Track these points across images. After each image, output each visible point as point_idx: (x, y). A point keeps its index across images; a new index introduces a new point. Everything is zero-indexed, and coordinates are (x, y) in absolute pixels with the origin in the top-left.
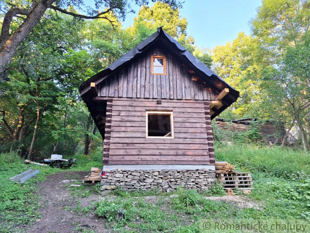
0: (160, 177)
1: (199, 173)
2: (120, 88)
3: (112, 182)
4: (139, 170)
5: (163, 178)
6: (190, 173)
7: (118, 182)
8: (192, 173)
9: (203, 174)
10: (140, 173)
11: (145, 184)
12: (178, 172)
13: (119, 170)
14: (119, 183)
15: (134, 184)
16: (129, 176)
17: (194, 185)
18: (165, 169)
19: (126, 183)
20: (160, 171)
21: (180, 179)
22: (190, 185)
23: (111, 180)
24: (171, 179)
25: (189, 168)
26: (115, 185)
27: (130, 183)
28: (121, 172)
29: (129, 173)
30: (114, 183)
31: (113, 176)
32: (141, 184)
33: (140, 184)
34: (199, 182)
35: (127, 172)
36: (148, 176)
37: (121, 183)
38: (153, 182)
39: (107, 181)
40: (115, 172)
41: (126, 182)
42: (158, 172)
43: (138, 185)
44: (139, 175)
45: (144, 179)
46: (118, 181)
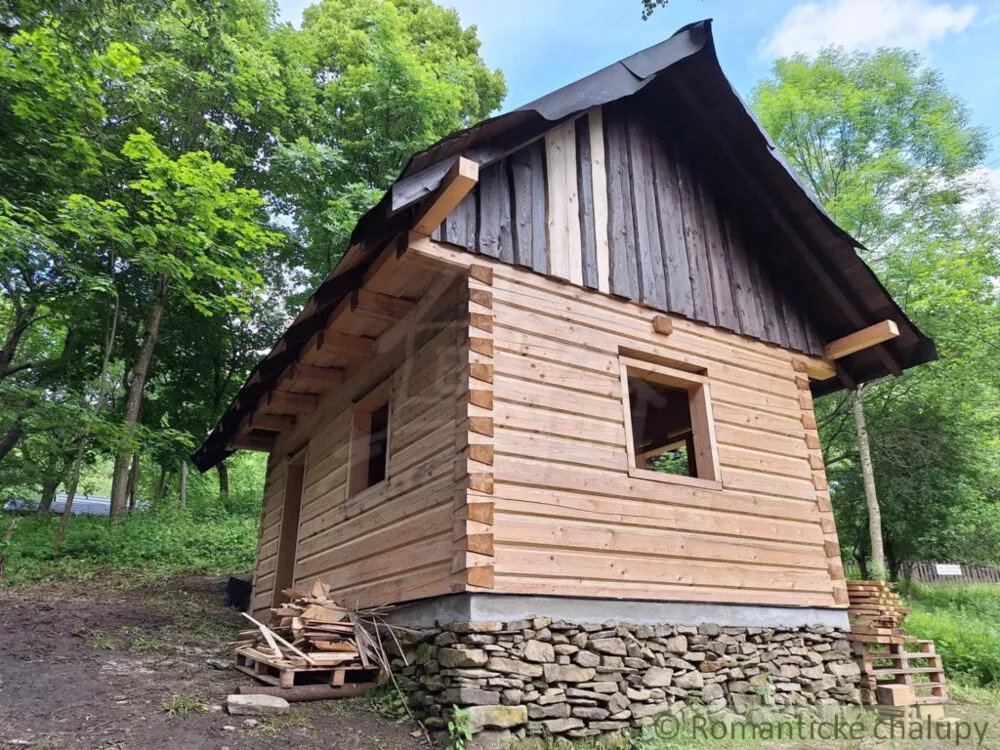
0: (693, 659)
1: (806, 640)
2: (522, 226)
3: (512, 687)
4: (617, 624)
5: (702, 666)
6: (782, 642)
7: (536, 689)
8: (788, 644)
9: (819, 648)
10: (623, 638)
11: (644, 694)
12: (750, 638)
13: (538, 624)
14: (541, 691)
15: (607, 698)
16: (585, 657)
17: (799, 692)
18: (709, 625)
19: (575, 692)
20: (694, 631)
21: (757, 670)
22: (788, 692)
23: (506, 675)
24: (730, 668)
25: (780, 621)
26: (523, 703)
27: (591, 689)
28: (546, 633)
29: (582, 638)
30: (519, 692)
31: (514, 651)
32: (632, 693)
33: (625, 694)
34: (813, 680)
35: (572, 632)
36: (651, 655)
37: (552, 692)
38: (673, 684)
39: (492, 682)
40: (521, 632)
41: (572, 685)
42: (684, 637)
43: (624, 701)
44: (624, 653)
45: (642, 671)
46: (535, 679)
